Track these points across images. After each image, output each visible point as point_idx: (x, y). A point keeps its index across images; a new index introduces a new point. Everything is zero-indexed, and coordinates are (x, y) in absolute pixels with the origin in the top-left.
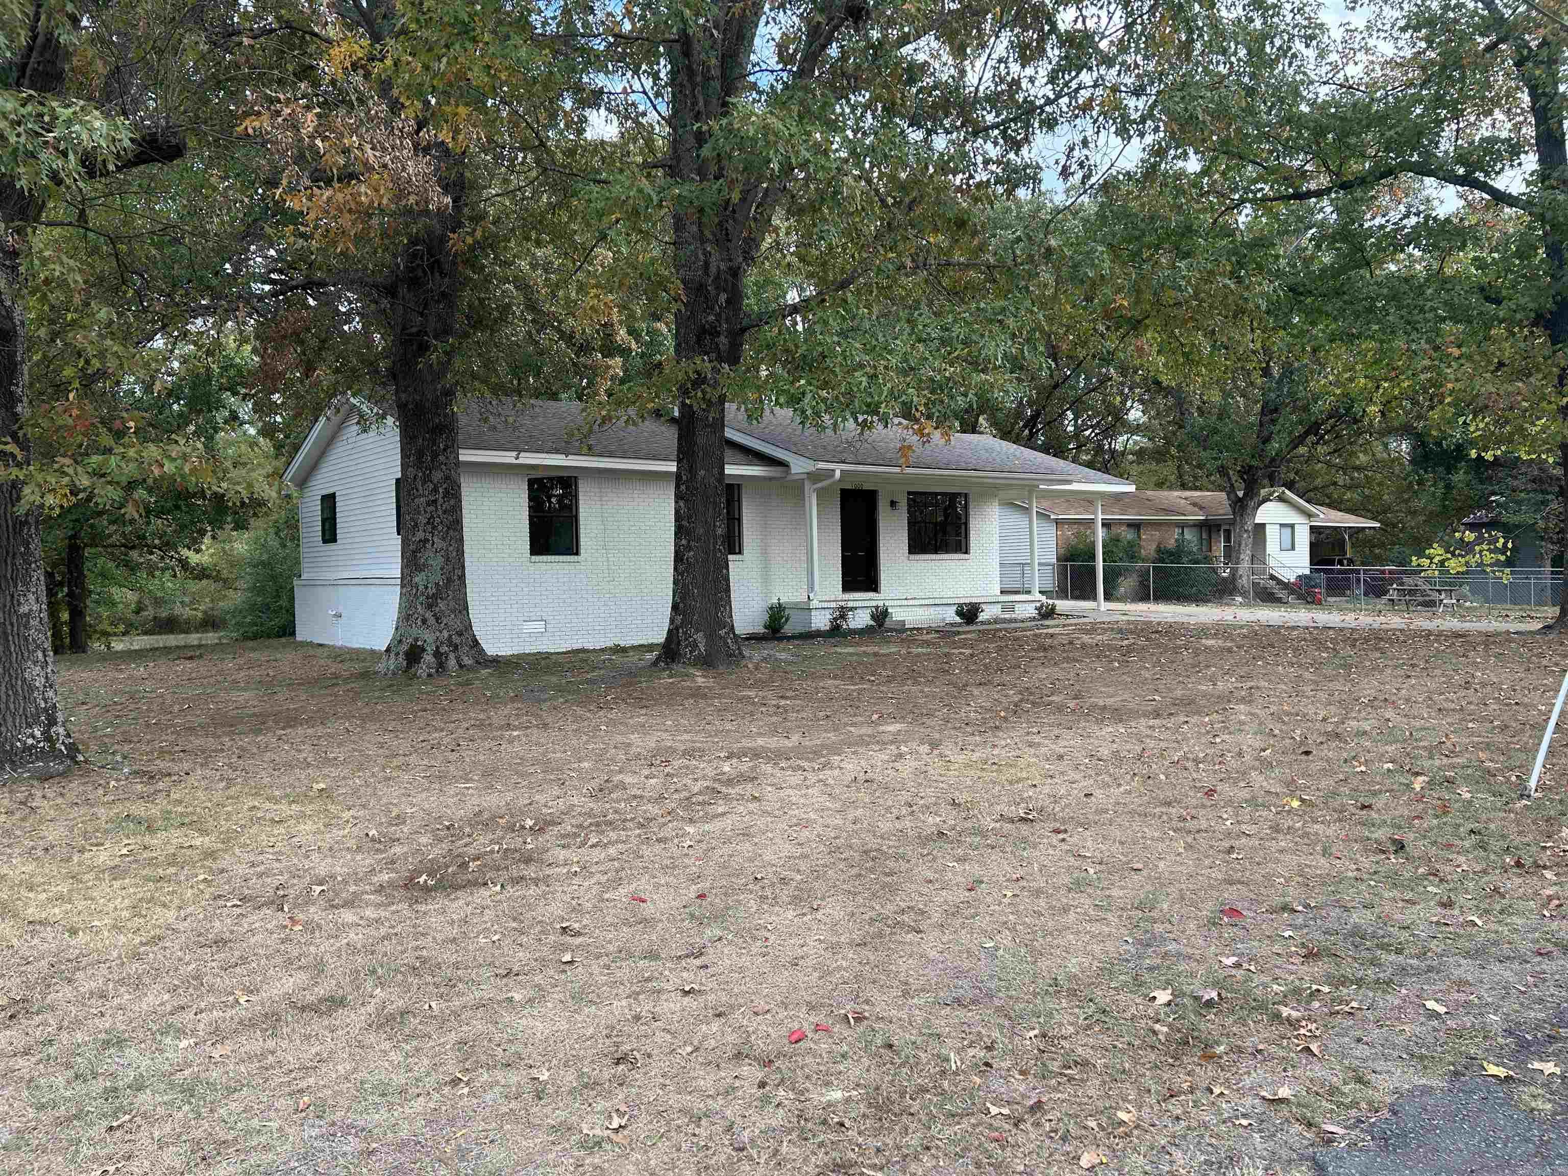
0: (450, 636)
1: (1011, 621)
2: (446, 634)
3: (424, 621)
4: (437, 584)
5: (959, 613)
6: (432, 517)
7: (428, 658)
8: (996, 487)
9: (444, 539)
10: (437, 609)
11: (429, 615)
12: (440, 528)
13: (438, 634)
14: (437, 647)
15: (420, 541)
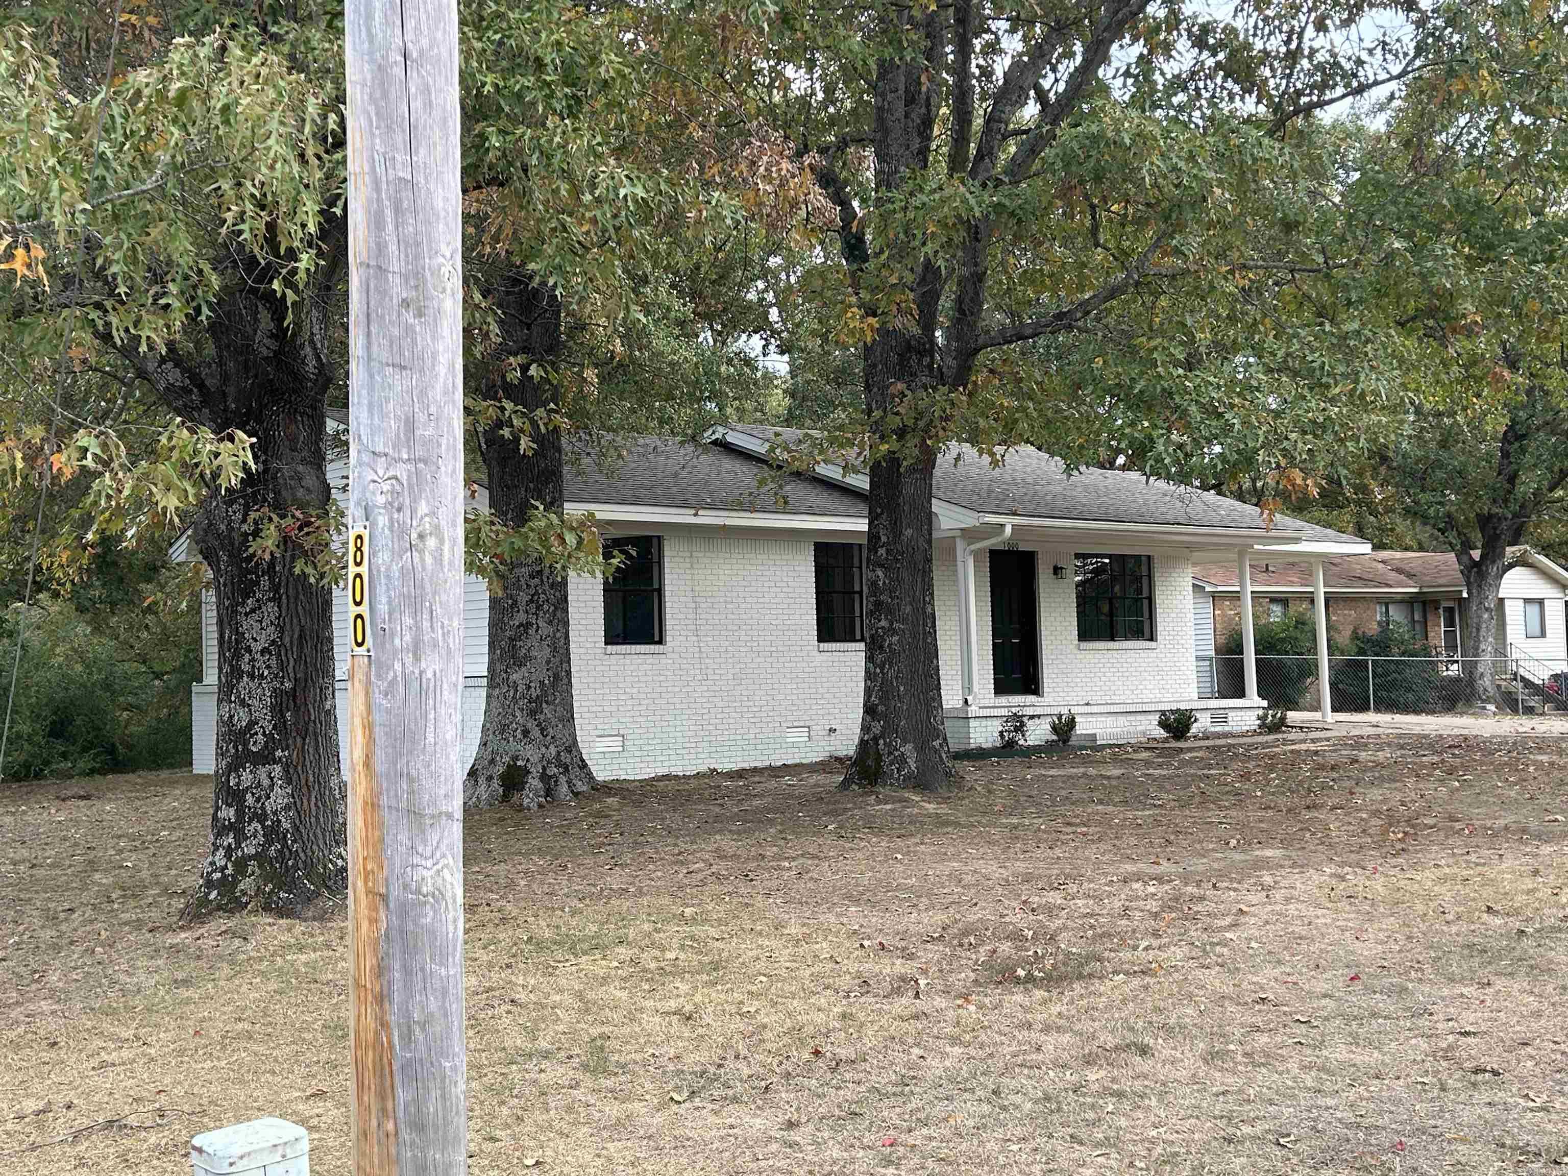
0: (559, 753)
1: (1226, 735)
2: (553, 750)
3: (526, 733)
4: (542, 683)
5: (1163, 724)
6: (537, 592)
7: (534, 782)
8: (1190, 547)
9: (550, 622)
10: (542, 717)
11: (531, 724)
12: (546, 607)
13: (543, 750)
14: (544, 768)
15: (521, 625)
